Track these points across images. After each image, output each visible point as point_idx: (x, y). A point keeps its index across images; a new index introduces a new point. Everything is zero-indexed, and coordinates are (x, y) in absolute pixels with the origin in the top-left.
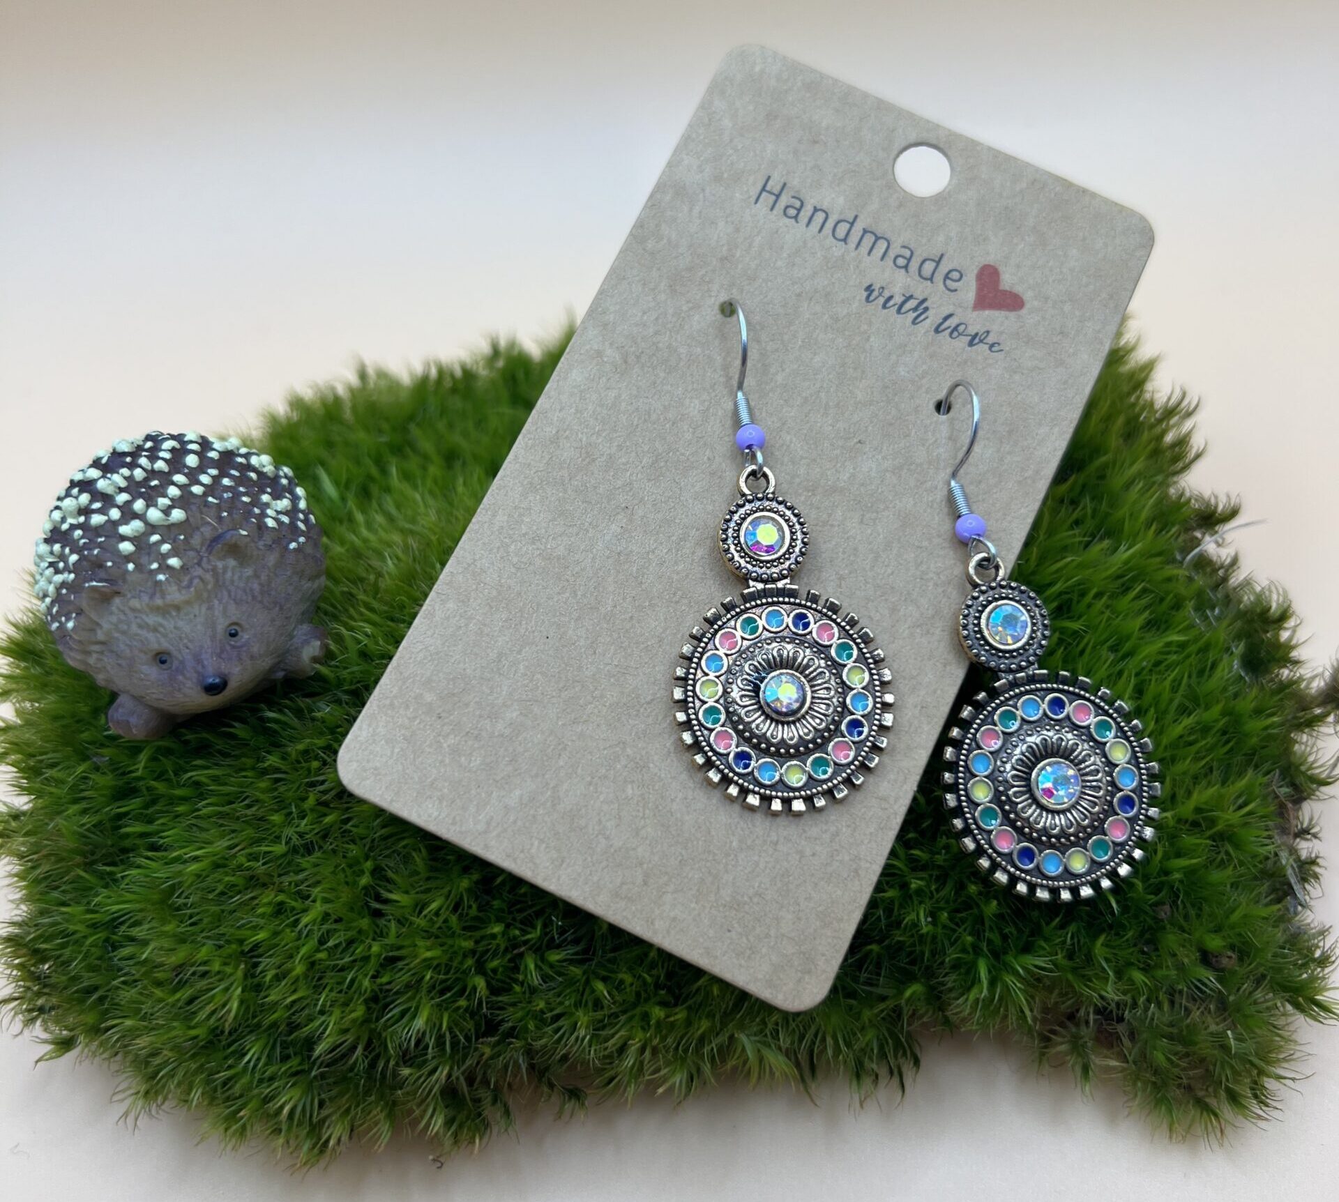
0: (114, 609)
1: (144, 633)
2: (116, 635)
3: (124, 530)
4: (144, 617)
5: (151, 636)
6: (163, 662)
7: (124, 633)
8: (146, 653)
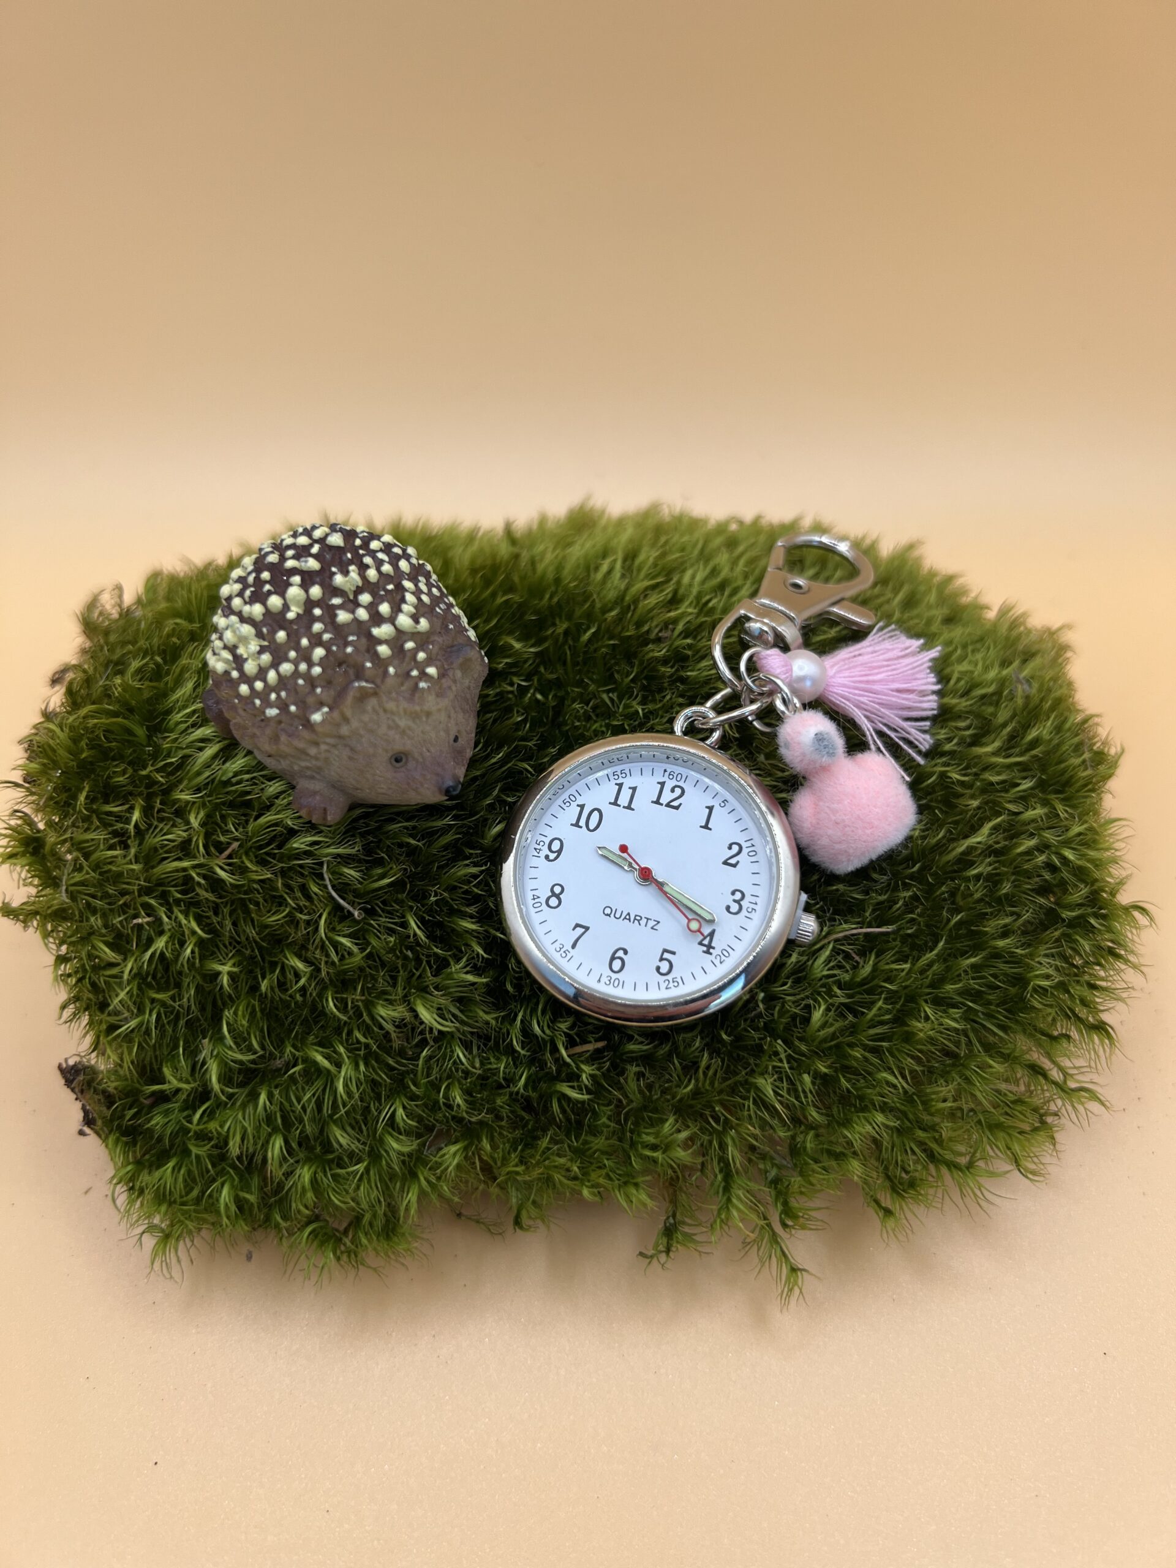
0: (369, 708)
1: (392, 733)
2: (362, 732)
3: (376, 631)
4: (397, 719)
5: (397, 737)
6: (397, 760)
7: (371, 731)
8: (387, 751)
